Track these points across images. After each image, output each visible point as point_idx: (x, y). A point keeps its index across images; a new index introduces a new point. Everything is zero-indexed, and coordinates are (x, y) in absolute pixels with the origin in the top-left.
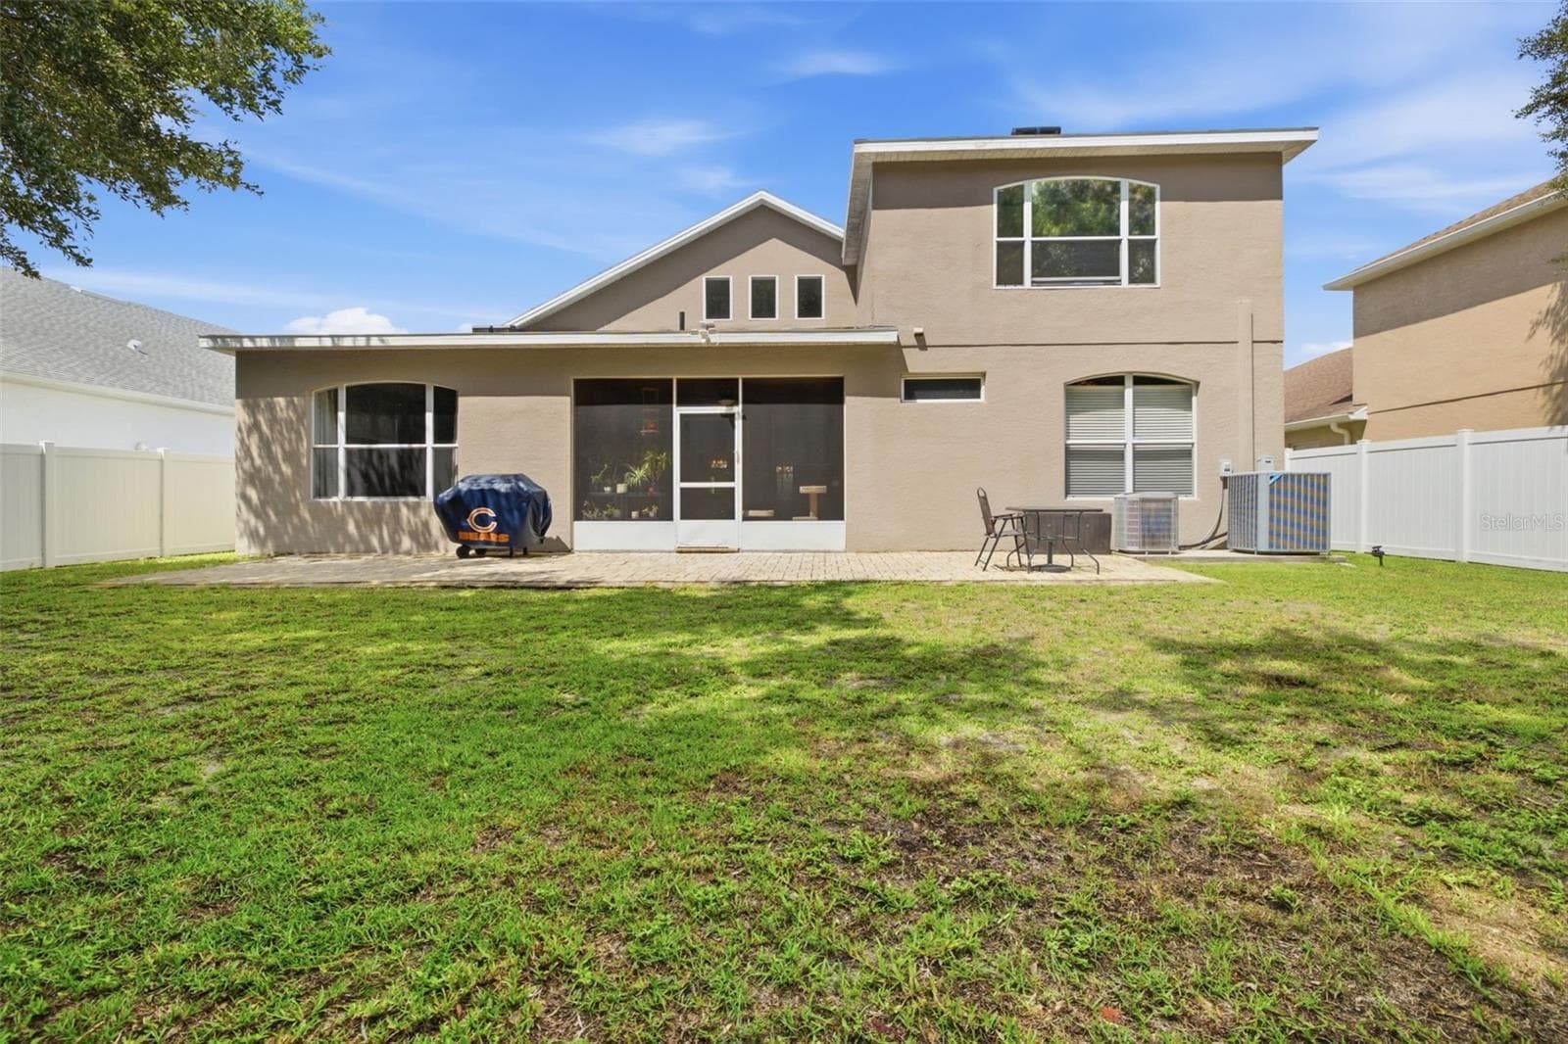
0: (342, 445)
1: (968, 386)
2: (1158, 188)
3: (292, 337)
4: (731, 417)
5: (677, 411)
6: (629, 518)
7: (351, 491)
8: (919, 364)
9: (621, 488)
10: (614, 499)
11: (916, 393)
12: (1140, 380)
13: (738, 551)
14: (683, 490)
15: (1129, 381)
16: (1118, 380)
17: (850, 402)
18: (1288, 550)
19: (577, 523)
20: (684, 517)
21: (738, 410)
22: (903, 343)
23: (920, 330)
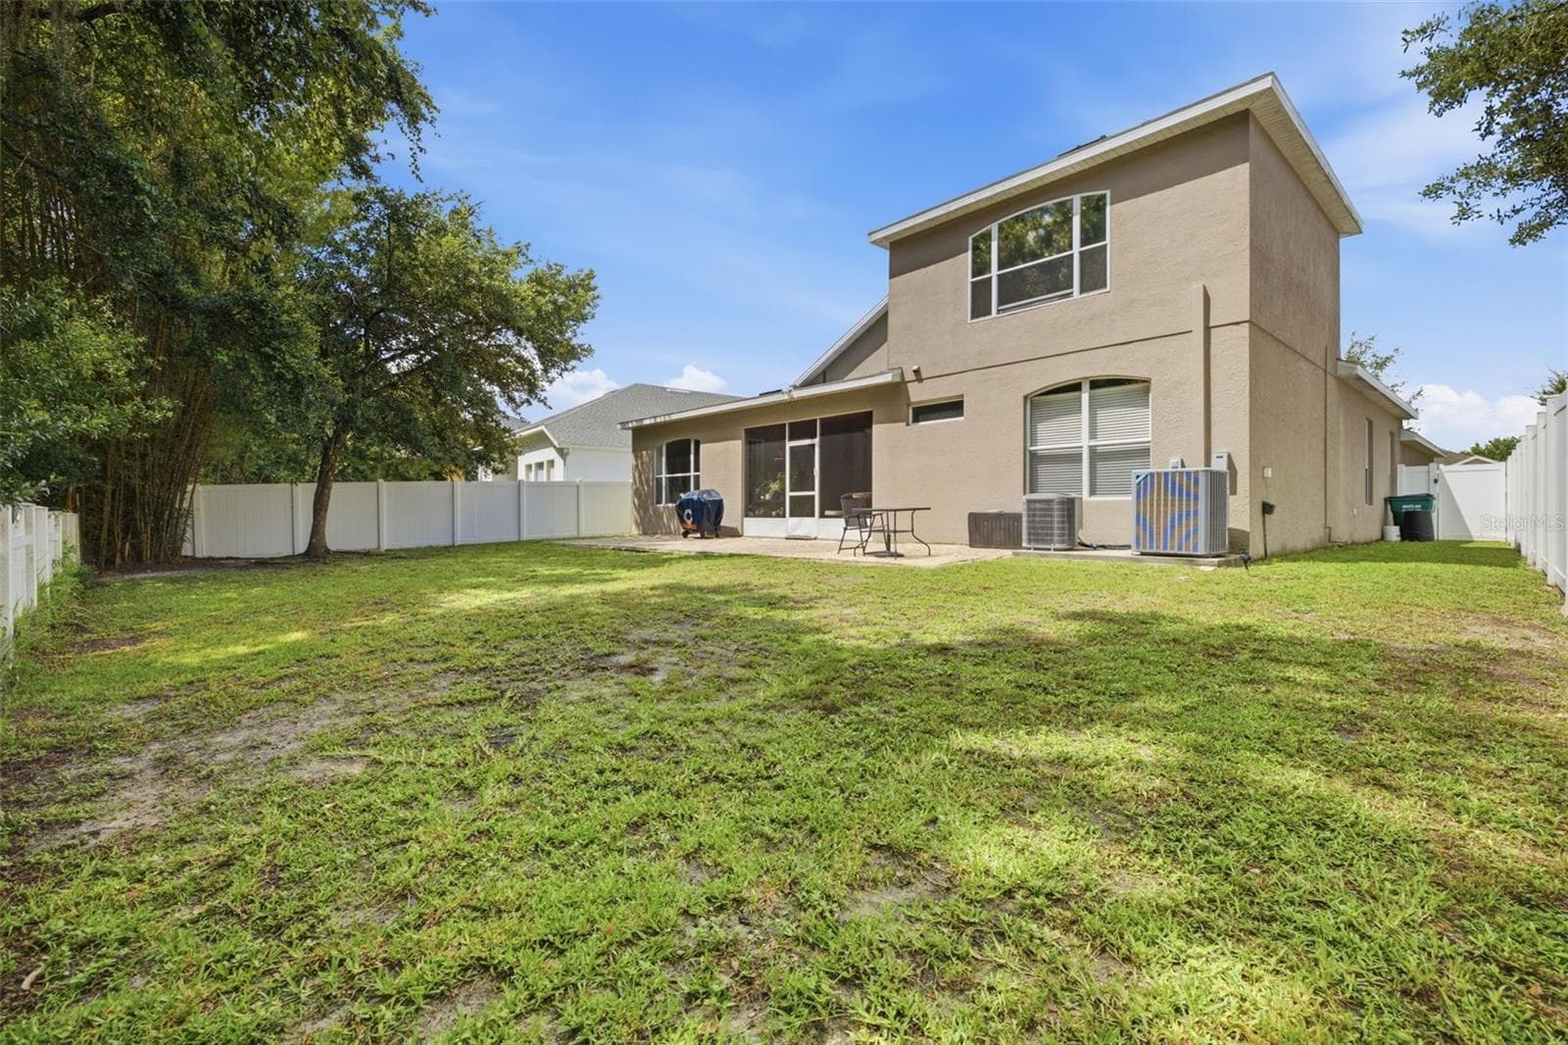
0: (664, 475)
1: (954, 407)
2: (1108, 193)
3: (641, 420)
4: (813, 446)
5: (789, 444)
6: (771, 516)
7: (667, 502)
8: (919, 394)
9: (768, 497)
10: (765, 503)
11: (921, 417)
12: (1095, 384)
13: (815, 539)
14: (791, 497)
15: (1086, 387)
16: (1076, 387)
17: (877, 430)
18: (1154, 551)
19: (745, 519)
20: (791, 515)
21: (817, 441)
22: (907, 380)
23: (915, 368)
